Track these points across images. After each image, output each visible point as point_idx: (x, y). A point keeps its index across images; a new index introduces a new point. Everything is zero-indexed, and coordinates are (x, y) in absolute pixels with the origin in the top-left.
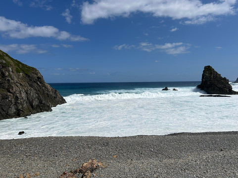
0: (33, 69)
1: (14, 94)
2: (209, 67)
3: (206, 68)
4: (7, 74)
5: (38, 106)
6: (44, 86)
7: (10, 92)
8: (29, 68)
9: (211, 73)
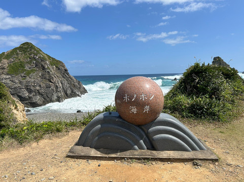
0: (60, 62)
1: (54, 83)
2: (218, 57)
3: (215, 59)
4: (46, 67)
5: (71, 94)
6: (70, 77)
7: (51, 82)
8: (57, 61)
9: (220, 64)
